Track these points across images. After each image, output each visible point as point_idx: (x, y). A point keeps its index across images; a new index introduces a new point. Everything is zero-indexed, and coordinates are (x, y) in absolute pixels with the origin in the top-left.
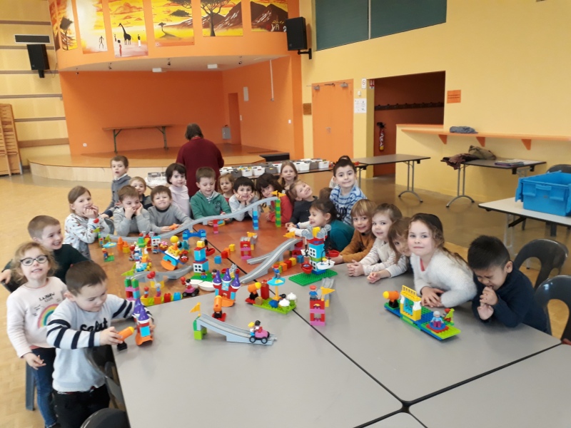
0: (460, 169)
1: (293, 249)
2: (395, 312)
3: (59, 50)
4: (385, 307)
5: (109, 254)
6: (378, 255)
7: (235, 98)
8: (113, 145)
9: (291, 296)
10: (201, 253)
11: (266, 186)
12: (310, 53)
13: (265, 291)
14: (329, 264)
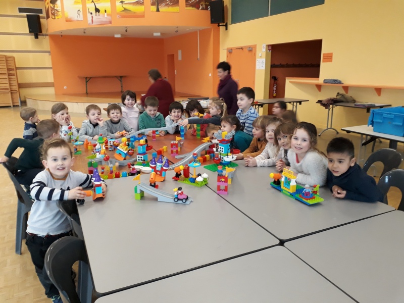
1: (208, 149)
2: (278, 188)
3: (49, 19)
4: (271, 184)
5: (78, 150)
6: (268, 154)
7: (172, 57)
8: (85, 88)
9: (205, 175)
10: (143, 148)
12: (226, 26)
13: (187, 172)
14: (233, 158)
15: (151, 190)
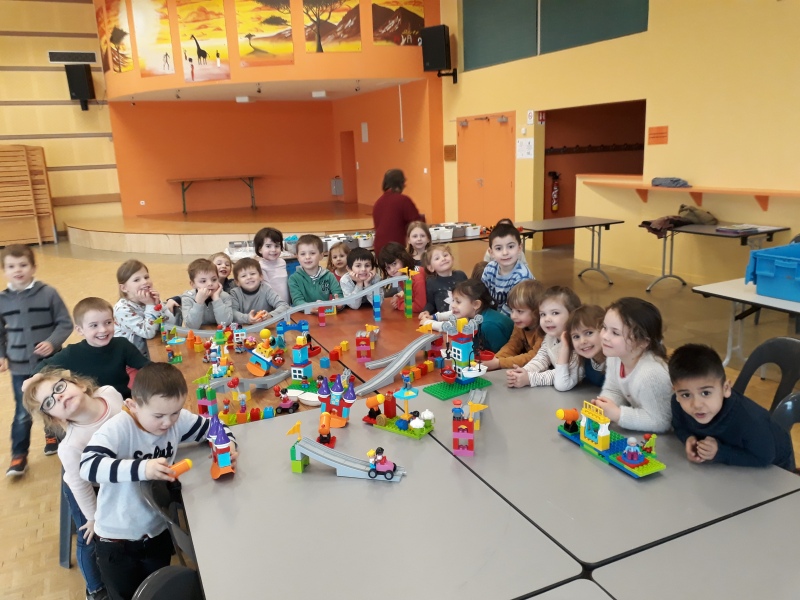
0: (666, 238)
1: (429, 348)
2: (573, 438)
3: (108, 73)
4: (559, 431)
5: (175, 354)
6: (549, 359)
7: (349, 137)
8: (182, 203)
9: (427, 414)
10: (302, 353)
11: (391, 262)
12: (454, 75)
13: (391, 407)
14: (480, 370)
15: (322, 453)
